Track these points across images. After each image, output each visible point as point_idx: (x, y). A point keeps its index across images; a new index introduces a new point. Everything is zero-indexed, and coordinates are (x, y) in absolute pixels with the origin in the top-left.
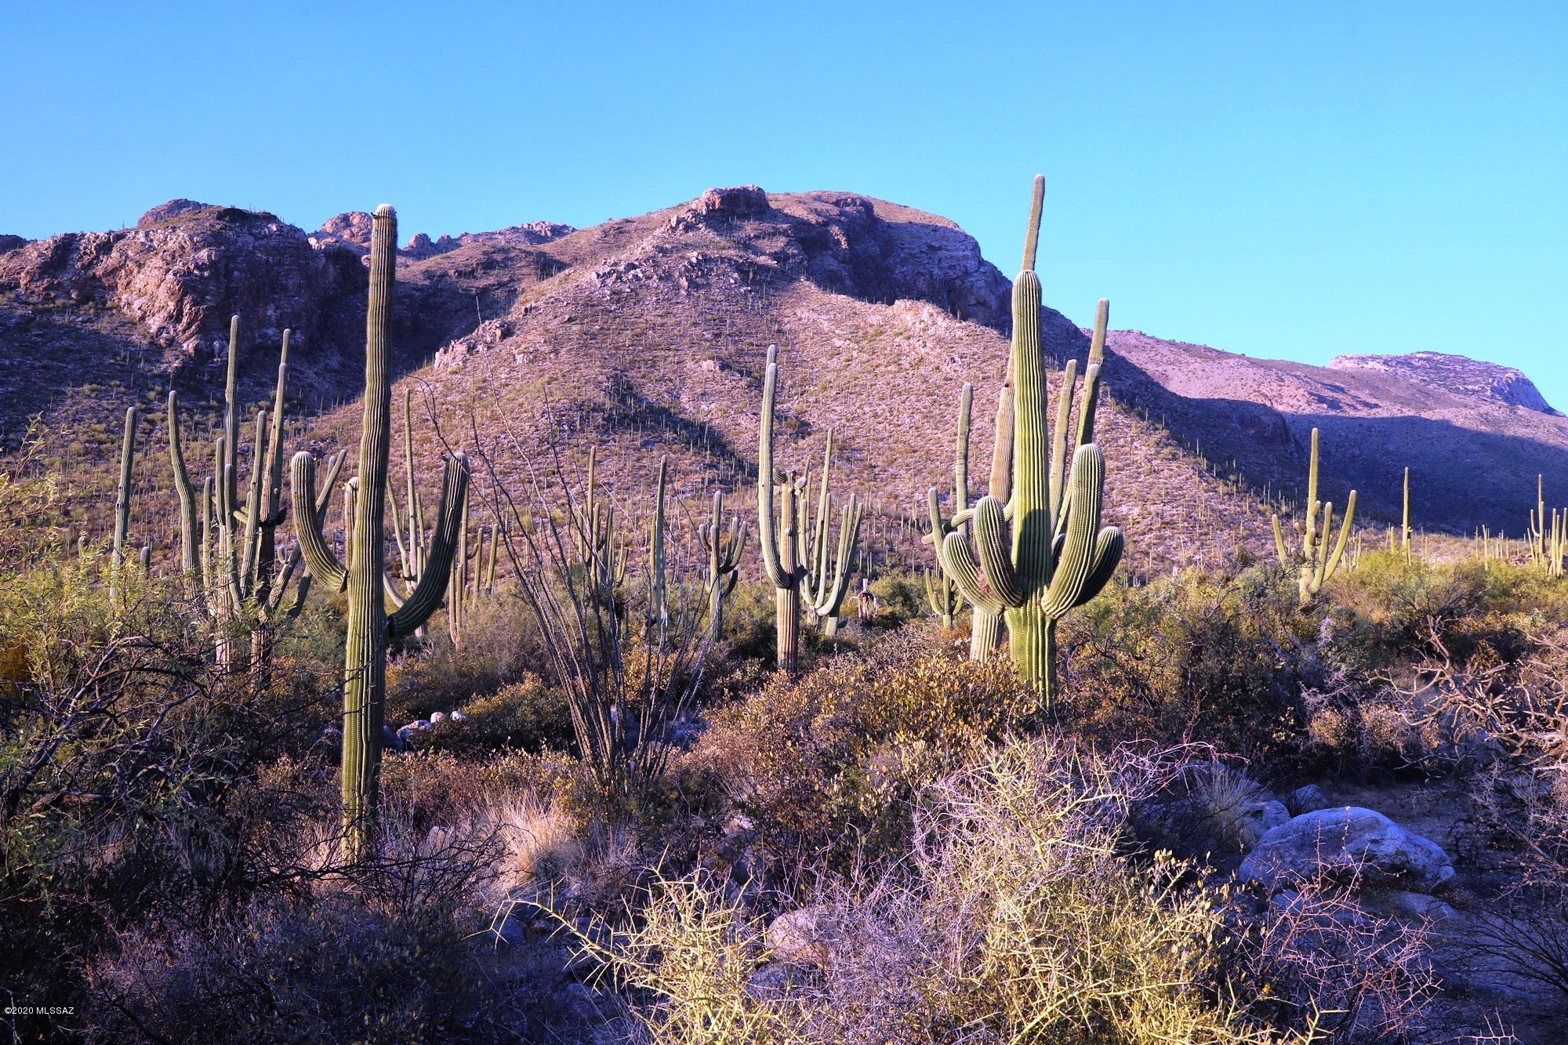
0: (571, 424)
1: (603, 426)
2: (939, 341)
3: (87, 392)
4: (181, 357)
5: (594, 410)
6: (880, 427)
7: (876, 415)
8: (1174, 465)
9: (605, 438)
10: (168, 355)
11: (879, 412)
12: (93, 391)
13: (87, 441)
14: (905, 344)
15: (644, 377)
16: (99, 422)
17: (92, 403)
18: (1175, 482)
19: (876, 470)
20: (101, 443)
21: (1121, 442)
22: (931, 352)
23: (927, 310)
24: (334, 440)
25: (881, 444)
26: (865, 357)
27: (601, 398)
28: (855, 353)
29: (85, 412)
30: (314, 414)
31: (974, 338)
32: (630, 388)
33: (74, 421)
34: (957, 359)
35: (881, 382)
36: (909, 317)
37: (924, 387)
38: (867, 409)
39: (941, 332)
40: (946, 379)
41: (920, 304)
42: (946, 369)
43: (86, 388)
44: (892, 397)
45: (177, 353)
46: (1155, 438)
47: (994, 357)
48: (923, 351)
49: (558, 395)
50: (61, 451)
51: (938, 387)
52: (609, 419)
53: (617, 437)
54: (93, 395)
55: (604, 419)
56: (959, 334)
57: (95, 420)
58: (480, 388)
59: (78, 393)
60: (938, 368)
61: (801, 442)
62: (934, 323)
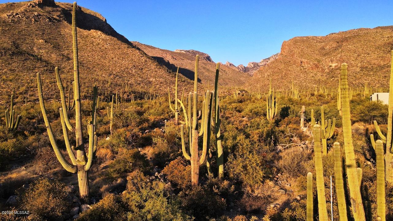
1: (12, 54)
2: (103, 39)
5: (9, 50)
6: (90, 59)
7: (88, 56)
8: (160, 70)
11: (89, 55)
14: (94, 40)
15: (22, 42)
18: (161, 73)
19: (91, 69)
21: (148, 64)
22: (101, 41)
23: (99, 33)
25: (90, 63)
26: (84, 42)
28: (81, 41)
31: (111, 40)
34: (108, 44)
35: (89, 48)
36: (95, 34)
37: (100, 50)
38: (86, 54)
39: (103, 38)
40: (105, 48)
41: (98, 31)
42: (106, 46)
44: (92, 52)
46: (156, 64)
47: (117, 44)
48: (99, 42)
51: (104, 50)
55: (12, 52)
56: (108, 38)
60: (103, 46)
61: (69, 61)
62: (101, 35)
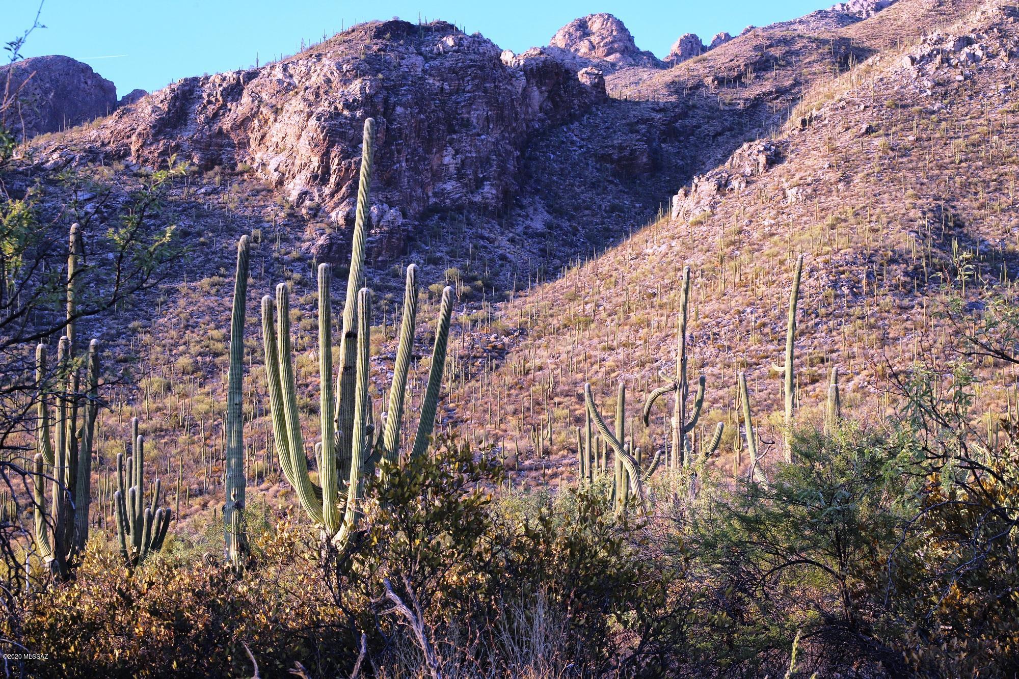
0: (854, 285)
3: (206, 288)
4: (328, 231)
9: (906, 302)
10: (310, 230)
12: (213, 285)
13: (200, 354)
16: (218, 327)
17: (211, 301)
20: (216, 355)
24: (523, 332)
27: (907, 242)
29: (201, 315)
30: (505, 298)
32: (959, 225)
33: (187, 327)
43: (205, 282)
45: (323, 225)
49: (841, 242)
50: (165, 368)
52: (916, 273)
53: (925, 300)
54: (213, 291)
57: (212, 325)
58: (733, 243)
59: (194, 290)
